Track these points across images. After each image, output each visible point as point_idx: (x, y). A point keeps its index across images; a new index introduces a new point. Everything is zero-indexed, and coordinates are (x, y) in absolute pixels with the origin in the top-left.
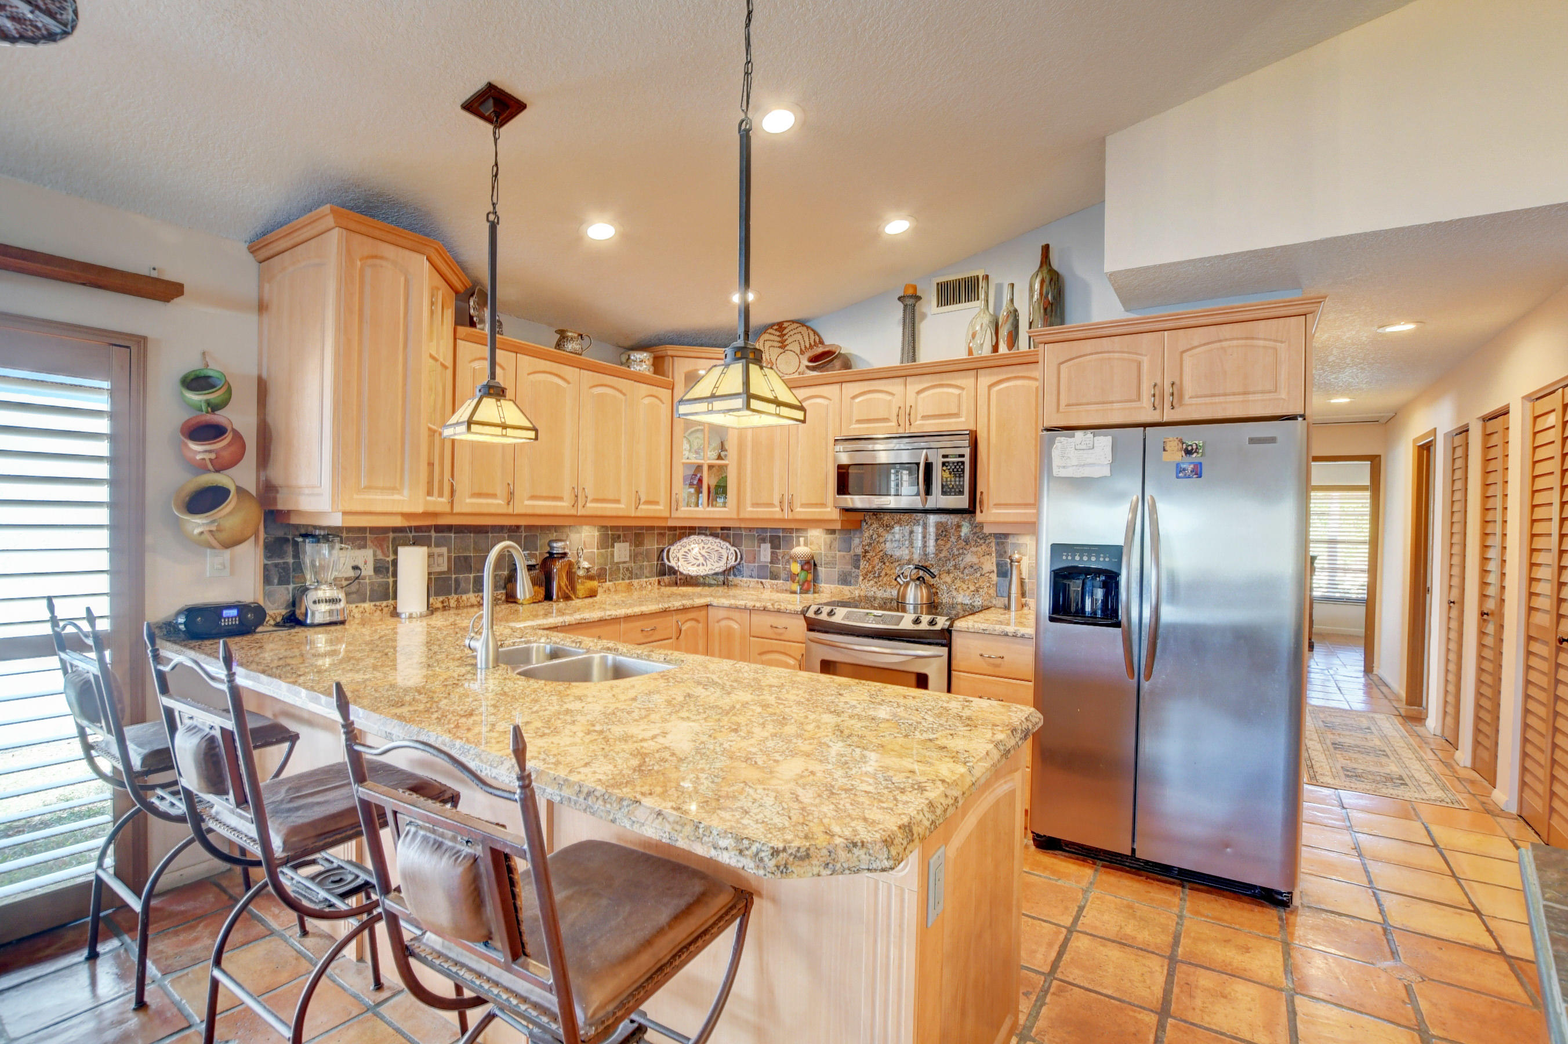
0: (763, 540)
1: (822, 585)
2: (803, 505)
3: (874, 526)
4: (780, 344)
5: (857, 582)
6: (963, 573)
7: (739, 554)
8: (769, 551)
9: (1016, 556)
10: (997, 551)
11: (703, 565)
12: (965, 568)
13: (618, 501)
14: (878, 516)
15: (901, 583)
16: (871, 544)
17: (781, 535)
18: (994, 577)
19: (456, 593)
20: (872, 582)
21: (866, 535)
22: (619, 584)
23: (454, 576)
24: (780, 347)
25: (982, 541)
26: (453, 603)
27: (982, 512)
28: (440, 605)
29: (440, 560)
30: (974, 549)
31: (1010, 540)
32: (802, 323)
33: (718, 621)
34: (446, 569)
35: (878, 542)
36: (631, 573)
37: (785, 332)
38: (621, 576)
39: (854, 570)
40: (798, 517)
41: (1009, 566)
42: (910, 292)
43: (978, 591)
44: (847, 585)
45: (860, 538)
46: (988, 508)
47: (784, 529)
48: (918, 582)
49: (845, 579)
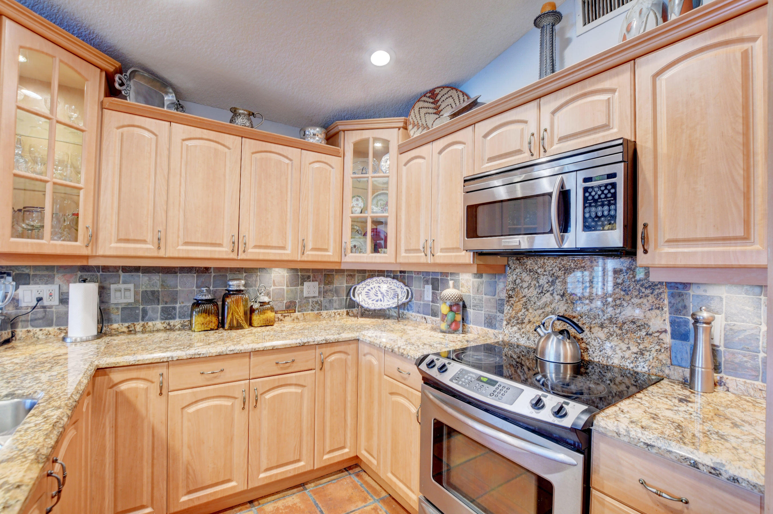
0: (427, 282)
1: (471, 325)
2: (442, 250)
3: (517, 270)
4: (435, 111)
5: (501, 326)
6: (621, 329)
7: (410, 293)
8: (431, 291)
9: (704, 315)
10: (671, 305)
11: (381, 301)
12: (624, 323)
13: (283, 248)
14: (522, 261)
15: (542, 334)
16: (514, 289)
17: (439, 277)
18: (667, 338)
19: (143, 320)
20: (515, 328)
21: (510, 279)
22: (307, 314)
23: (141, 307)
24: (435, 113)
25: (648, 291)
26: (138, 328)
27: (646, 252)
28: (126, 330)
29: (127, 293)
30: (635, 301)
31: (693, 291)
32: (452, 87)
33: (365, 355)
34: (133, 301)
35: (521, 287)
36: (320, 305)
37: (438, 98)
38: (311, 308)
39: (498, 314)
40: (438, 261)
41: (691, 326)
42: (548, 9)
43: (642, 354)
44: (492, 328)
45: (504, 283)
46: (656, 247)
47: (442, 273)
48: (560, 337)
49: (490, 323)
